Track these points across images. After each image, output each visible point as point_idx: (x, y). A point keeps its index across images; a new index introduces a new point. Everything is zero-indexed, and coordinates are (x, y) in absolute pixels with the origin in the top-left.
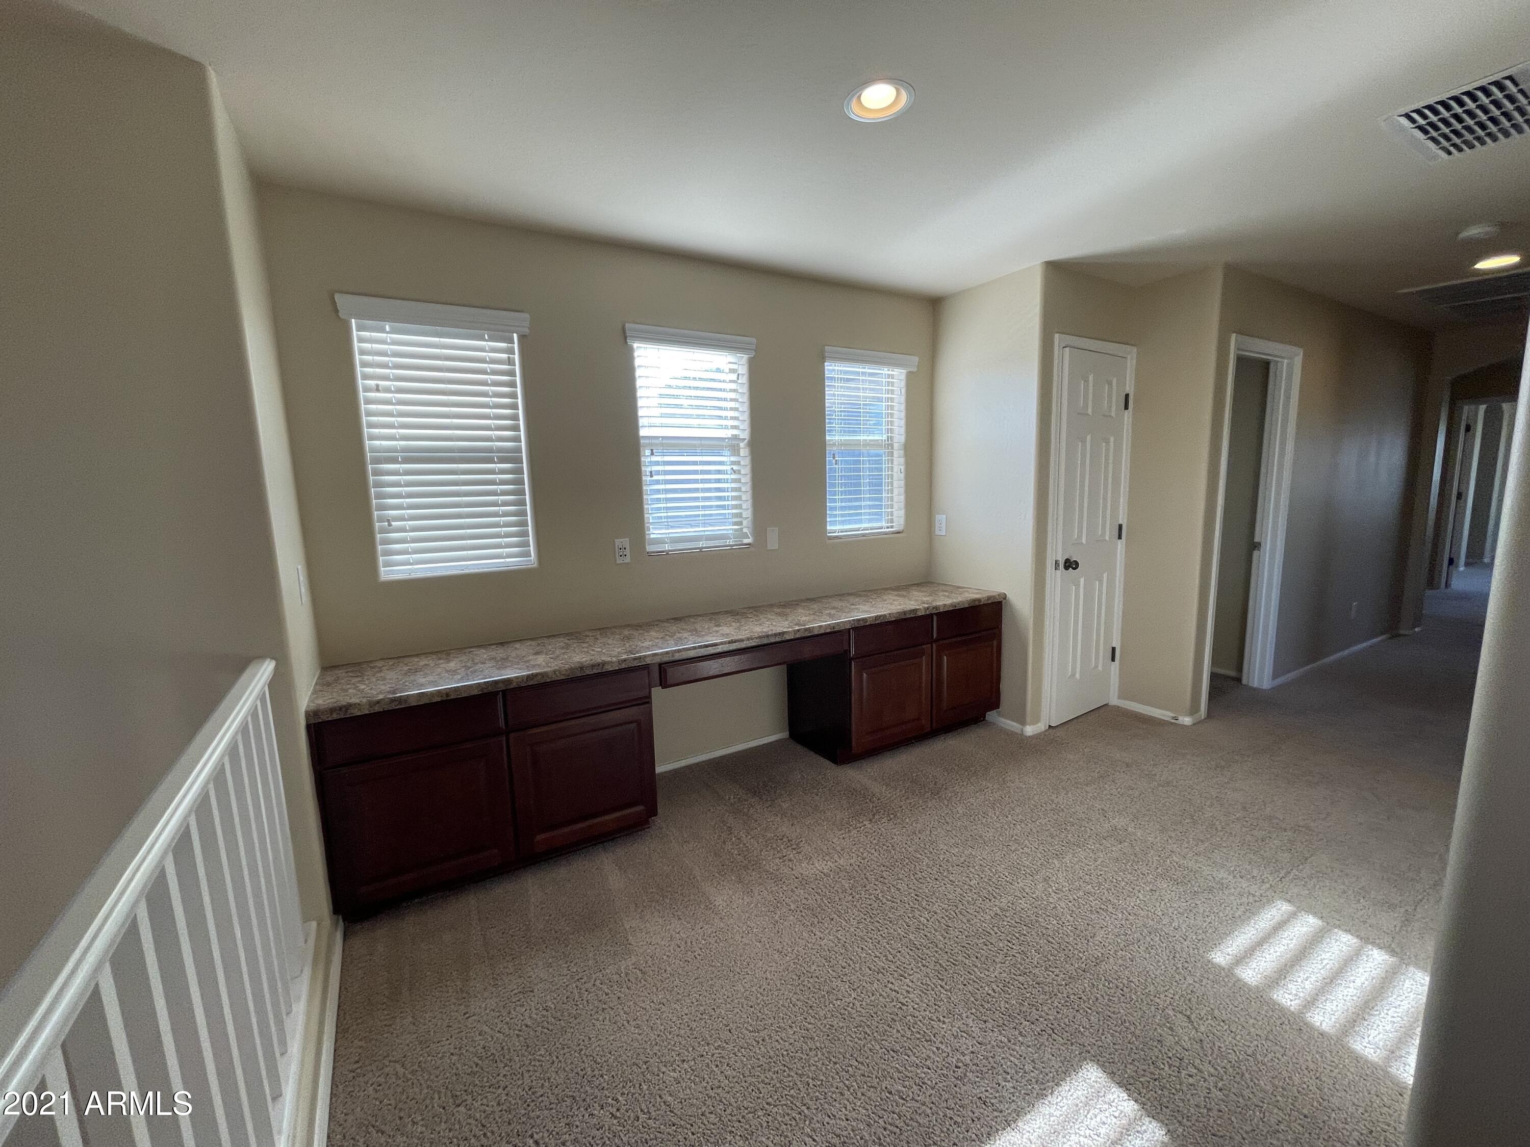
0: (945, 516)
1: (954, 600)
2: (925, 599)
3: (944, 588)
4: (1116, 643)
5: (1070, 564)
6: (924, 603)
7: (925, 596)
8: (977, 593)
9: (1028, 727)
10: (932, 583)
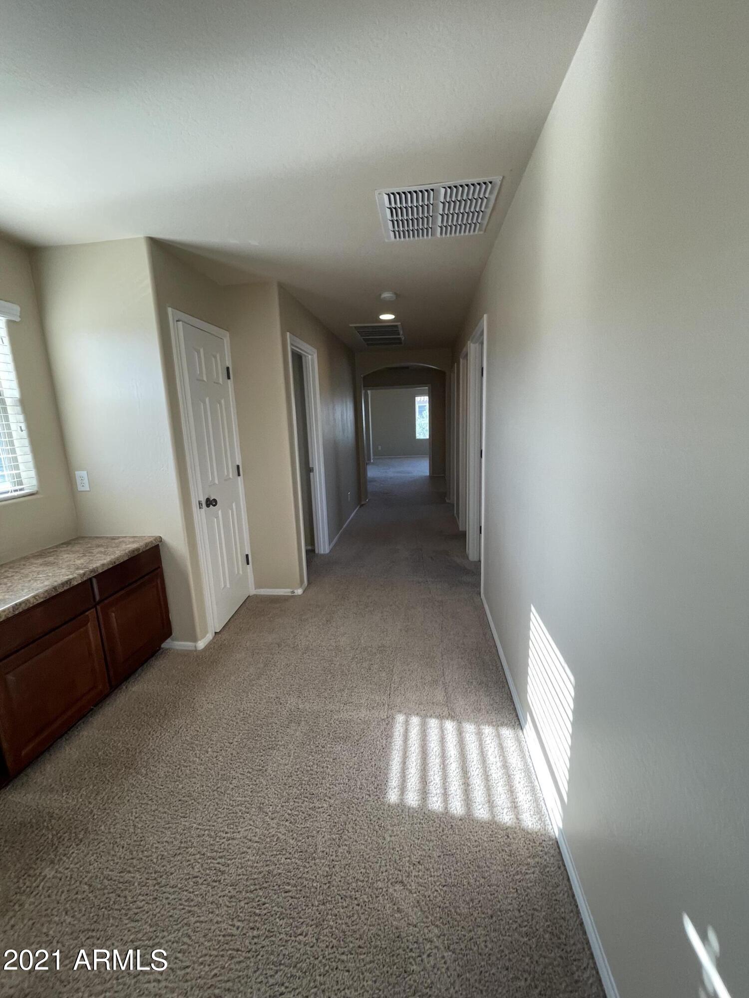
0: (85, 472)
1: (113, 557)
2: (78, 562)
3: (97, 542)
4: (248, 551)
5: (211, 503)
6: (78, 569)
7: (79, 558)
8: (133, 542)
9: (199, 642)
10: (83, 538)
